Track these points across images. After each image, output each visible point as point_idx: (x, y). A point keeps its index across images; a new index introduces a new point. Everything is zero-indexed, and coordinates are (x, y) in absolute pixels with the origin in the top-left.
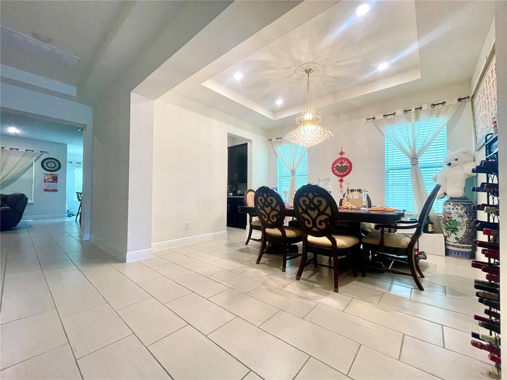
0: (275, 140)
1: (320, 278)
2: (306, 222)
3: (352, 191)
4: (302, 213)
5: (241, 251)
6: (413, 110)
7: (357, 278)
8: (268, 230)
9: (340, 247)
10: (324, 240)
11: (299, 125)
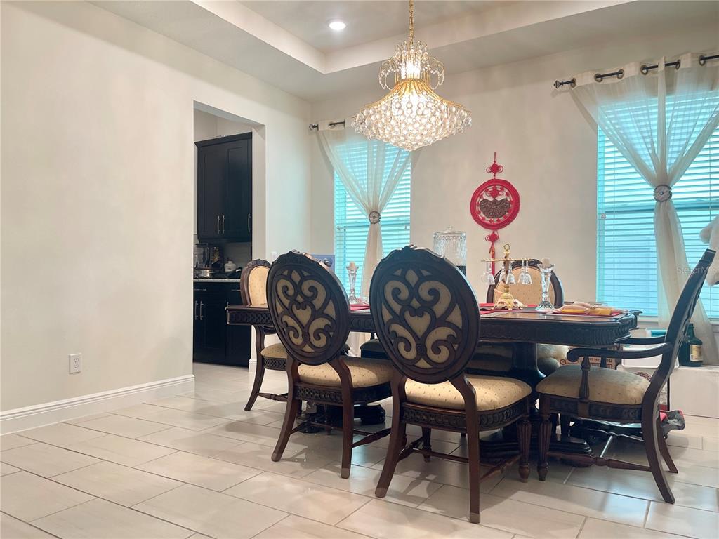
0: (328, 127)
1: (437, 487)
2: (402, 346)
3: (517, 264)
4: (391, 321)
5: (233, 427)
6: (662, 67)
7: (527, 485)
8: (305, 370)
9: (483, 406)
10: (446, 392)
11: (387, 92)
